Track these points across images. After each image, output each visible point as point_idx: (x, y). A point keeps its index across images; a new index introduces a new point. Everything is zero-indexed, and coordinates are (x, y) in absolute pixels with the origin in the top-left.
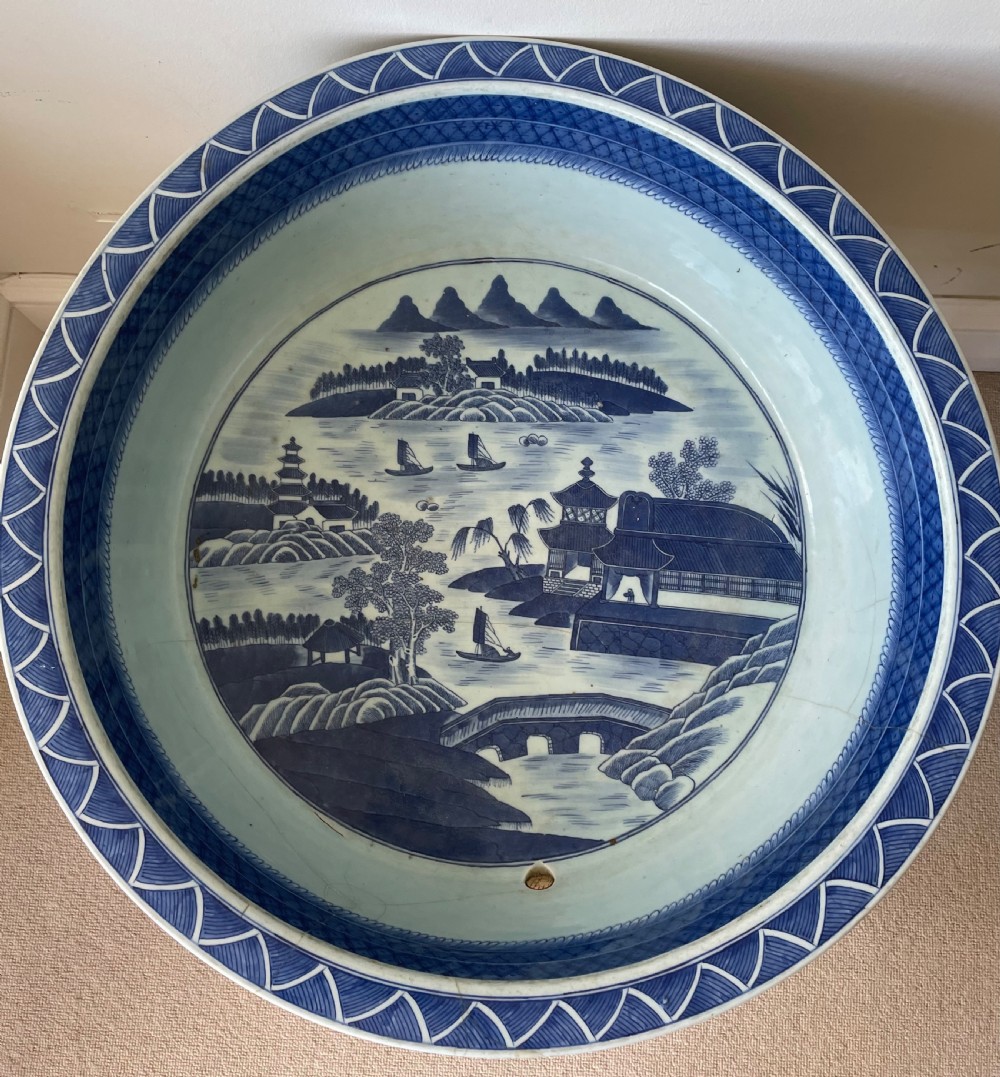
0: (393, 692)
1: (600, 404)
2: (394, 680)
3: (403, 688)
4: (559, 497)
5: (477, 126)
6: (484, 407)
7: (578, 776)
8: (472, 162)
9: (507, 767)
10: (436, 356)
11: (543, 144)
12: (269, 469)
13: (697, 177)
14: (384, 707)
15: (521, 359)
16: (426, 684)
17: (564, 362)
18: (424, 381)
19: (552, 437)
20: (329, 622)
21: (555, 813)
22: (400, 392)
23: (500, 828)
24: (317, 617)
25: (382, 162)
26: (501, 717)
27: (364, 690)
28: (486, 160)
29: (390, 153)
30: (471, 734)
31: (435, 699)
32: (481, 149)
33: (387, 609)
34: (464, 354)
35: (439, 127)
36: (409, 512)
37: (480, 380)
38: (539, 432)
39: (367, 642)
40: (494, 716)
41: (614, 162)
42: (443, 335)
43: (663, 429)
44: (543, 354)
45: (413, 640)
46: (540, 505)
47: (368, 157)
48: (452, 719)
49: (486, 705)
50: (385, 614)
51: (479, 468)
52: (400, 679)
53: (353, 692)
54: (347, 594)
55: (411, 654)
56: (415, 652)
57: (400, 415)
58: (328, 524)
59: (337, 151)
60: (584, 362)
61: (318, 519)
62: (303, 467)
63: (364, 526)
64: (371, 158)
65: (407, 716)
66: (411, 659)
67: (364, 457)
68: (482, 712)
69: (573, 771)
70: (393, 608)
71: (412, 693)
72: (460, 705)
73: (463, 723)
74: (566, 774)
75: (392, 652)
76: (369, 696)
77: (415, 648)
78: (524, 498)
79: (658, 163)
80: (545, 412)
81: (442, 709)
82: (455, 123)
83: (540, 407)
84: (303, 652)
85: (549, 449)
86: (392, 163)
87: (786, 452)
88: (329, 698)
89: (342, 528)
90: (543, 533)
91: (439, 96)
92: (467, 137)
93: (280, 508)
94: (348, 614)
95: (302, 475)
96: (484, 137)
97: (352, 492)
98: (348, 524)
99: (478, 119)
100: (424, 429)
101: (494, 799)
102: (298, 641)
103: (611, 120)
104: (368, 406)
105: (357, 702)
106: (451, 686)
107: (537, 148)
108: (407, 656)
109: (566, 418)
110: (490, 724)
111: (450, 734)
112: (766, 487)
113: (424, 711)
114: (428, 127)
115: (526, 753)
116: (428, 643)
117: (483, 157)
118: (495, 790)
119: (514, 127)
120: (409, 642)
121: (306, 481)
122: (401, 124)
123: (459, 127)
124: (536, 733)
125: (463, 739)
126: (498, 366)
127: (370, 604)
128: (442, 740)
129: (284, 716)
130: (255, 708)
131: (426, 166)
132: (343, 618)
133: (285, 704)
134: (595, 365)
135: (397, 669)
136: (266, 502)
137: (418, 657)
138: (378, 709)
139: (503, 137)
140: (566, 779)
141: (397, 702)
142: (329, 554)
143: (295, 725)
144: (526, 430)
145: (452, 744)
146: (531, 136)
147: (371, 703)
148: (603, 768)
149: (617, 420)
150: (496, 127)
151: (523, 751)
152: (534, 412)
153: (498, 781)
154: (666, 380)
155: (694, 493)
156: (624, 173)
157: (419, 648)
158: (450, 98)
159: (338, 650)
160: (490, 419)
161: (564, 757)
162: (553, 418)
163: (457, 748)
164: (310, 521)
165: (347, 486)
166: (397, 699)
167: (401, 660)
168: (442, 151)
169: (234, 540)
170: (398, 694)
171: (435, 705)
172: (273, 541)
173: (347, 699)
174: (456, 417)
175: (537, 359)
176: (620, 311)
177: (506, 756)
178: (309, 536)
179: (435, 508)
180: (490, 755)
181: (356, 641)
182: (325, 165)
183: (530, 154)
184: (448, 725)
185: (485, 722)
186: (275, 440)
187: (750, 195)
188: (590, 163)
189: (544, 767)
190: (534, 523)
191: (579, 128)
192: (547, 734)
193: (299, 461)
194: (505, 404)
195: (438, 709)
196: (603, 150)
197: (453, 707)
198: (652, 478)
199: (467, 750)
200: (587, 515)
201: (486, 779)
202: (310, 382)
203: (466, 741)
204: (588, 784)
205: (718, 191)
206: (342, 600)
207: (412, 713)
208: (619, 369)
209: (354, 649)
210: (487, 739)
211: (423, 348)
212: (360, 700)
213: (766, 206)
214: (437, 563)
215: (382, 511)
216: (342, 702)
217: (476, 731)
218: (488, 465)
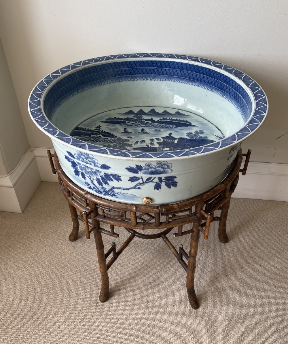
1: (175, 125)
4: (163, 138)
5: (150, 70)
6: (146, 125)
8: (149, 80)
10: (136, 118)
11: (164, 75)
12: (93, 128)
13: (195, 72)
15: (156, 119)
17: (167, 119)
18: (133, 121)
19: (162, 130)
22: (126, 122)
25: (130, 76)
28: (152, 80)
29: (131, 74)
32: (150, 77)
34: (143, 118)
35: (142, 69)
36: (125, 138)
37: (146, 122)
38: (159, 129)
41: (179, 76)
42: (139, 115)
43: (190, 129)
44: (162, 118)
46: (158, 139)
47: (127, 74)
51: (143, 133)
57: (126, 125)
58: (104, 138)
59: (121, 69)
60: (172, 119)
61: (102, 136)
62: (100, 129)
63: (113, 139)
64: (127, 75)
67: (116, 129)
78: (154, 138)
79: (187, 72)
80: (161, 126)
82: (145, 68)
83: (160, 126)
85: (162, 131)
86: (132, 77)
87: (221, 132)
89: (108, 138)
90: (158, 143)
91: (143, 60)
92: (148, 74)
93: (93, 134)
95: (100, 130)
96: (151, 74)
97: (111, 134)
98: (109, 138)
99: (150, 68)
100: (131, 127)
103: (177, 63)
104: (118, 123)
107: (162, 76)
109: (165, 127)
112: (216, 137)
114: (140, 69)
117: (151, 79)
119: (158, 70)
121: (101, 131)
122: (134, 67)
123: (146, 70)
126: (151, 120)
131: (139, 80)
134: (174, 120)
136: (90, 133)
139: (155, 73)
142: (103, 142)
144: (156, 129)
146: (161, 73)
149: (179, 128)
150: (154, 70)
152: (158, 126)
154: (191, 122)
155: (197, 138)
156: (181, 79)
158: (145, 61)
160: (147, 127)
162: (163, 127)
164: (100, 137)
165: (110, 133)
168: (143, 76)
169: (81, 137)
172: (89, 138)
174: (140, 126)
175: (160, 119)
176: (181, 113)
178: (99, 139)
179: (131, 138)
182: (118, 71)
183: (161, 78)
186: (95, 125)
187: (206, 69)
188: (174, 78)
190: (156, 141)
191: (171, 68)
193: (100, 128)
194: (152, 125)
196: (176, 74)
198: (187, 136)
200: (170, 141)
202: (106, 118)
205: (200, 73)
208: (180, 120)
211: (133, 116)
213: (210, 70)
214: (130, 145)
215: (118, 137)
218: (146, 133)
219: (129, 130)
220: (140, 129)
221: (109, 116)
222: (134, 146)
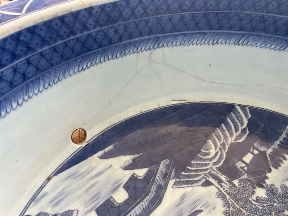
0: (209, 164)
2: (215, 169)
3: (207, 169)
7: (87, 197)
9: (129, 173)
14: (208, 154)
16: (199, 180)
20: (270, 171)
21: (90, 170)
23: (113, 145)
24: (276, 168)
26: (151, 196)
27: (222, 155)
30: (158, 175)
31: (189, 177)
33: (257, 202)
39: (245, 176)
40: (154, 193)
45: (228, 197)
48: (173, 174)
49: (163, 195)
50: (254, 198)
52: (213, 172)
53: (225, 150)
54: (280, 190)
55: (221, 189)
56: (221, 191)
65: (193, 159)
66: (218, 186)
68: (161, 190)
69: (92, 198)
70: (254, 205)
71: (201, 170)
72: (176, 184)
73: (166, 177)
74: (95, 192)
75: (230, 182)
76: (217, 154)
77: (223, 193)
81: (182, 175)
84: (262, 149)
88: (231, 140)
94: (268, 182)
101: (124, 155)
102: (269, 151)
105: (219, 147)
106: (188, 189)
108: (222, 186)
110: (153, 186)
111: (167, 167)
113: (188, 167)
115: (124, 187)
116: (220, 202)
118: (127, 159)
120: (229, 194)
124: (126, 202)
125: (160, 169)
127: (266, 196)
128: (169, 161)
129: (237, 120)
130: (250, 116)
132: (267, 178)
133: (242, 125)
135: (219, 175)
137: (217, 190)
138: (207, 152)
140: (94, 192)
141: (203, 161)
143: (229, 121)
145: (162, 162)
147: (213, 151)
148: (76, 212)
151: (127, 187)
153: (128, 163)
157: (220, 195)
159: (250, 162)
161: (101, 201)
163: (158, 164)
166: (205, 162)
167: (222, 182)
170: (206, 165)
171: (186, 174)
173: (223, 145)
177: (133, 178)
180: (141, 173)
181: (250, 172)
184: (172, 170)
185: (156, 186)
189: (110, 187)
192: (120, 206)
195: (183, 173)
197: (178, 180)
199: (153, 166)
201: (134, 160)
203: (158, 169)
204: (78, 197)
206: (278, 185)
207: (192, 162)
209: (246, 168)
210: (149, 179)
212: (218, 149)
216: (223, 143)
217: (157, 177)
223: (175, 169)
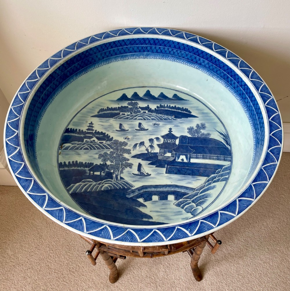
0: (113, 183)
1: (174, 116)
2: (114, 180)
3: (116, 182)
4: (163, 137)
5: (142, 48)
6: (143, 117)
7: (168, 206)
8: (141, 59)
10: (131, 106)
11: (158, 53)
12: (84, 128)
13: (194, 54)
14: (110, 186)
15: (153, 107)
16: (123, 181)
17: (164, 107)
18: (128, 111)
19: (161, 123)
20: (96, 165)
21: (160, 216)
22: (121, 113)
23: (143, 220)
24: (93, 163)
25: (119, 56)
26: (144, 190)
27: (105, 182)
28: (145, 58)
29: (121, 54)
30: (135, 194)
31: (125, 185)
32: (143, 55)
33: (113, 162)
34: (138, 106)
35: (133, 47)
36: (121, 139)
37: (142, 111)
38: (157, 123)
39: (107, 170)
40: (143, 190)
41: (175, 55)
42: (133, 102)
43: (190, 121)
44: (159, 106)
45: (120, 170)
46: (157, 139)
47: (116, 54)
48: (130, 190)
49: (140, 187)
50: (113, 163)
51: (141, 130)
52: (115, 180)
53: (101, 182)
54: (102, 158)
55: (119, 173)
56: (120, 173)
57: (121, 118)
58: (99, 142)
59: (108, 50)
60: (170, 107)
61: (96, 140)
62: (93, 128)
63: (108, 142)
64: (117, 55)
65: (117, 189)
66: (119, 175)
68: (139, 189)
69: (166, 205)
70: (115, 162)
71: (119, 183)
72: (133, 187)
73: (133, 191)
74: (164, 206)
75: (114, 173)
76: (106, 183)
77: (120, 172)
78: (153, 137)
79: (185, 52)
80: (159, 118)
81: (127, 188)
82: (137, 46)
83: (158, 117)
84: (88, 172)
85: (160, 126)
86: (122, 57)
87: (224, 126)
88: (94, 183)
89: (103, 143)
90: (158, 145)
91: (133, 38)
92: (140, 51)
93: (86, 137)
94: (102, 163)
95: (93, 130)
96: (144, 51)
97: (106, 134)
98: (104, 142)
99: (143, 45)
100: (127, 121)
101: (142, 212)
102: (87, 169)
103: (173, 42)
104: (112, 116)
105: (102, 185)
106: (130, 182)
107: (156, 54)
108: (118, 174)
109: (165, 119)
110: (141, 192)
111: (129, 194)
112: (219, 134)
113: (122, 188)
114: (131, 47)
115: (152, 200)
116: (124, 171)
117: (144, 58)
118: (142, 209)
119: (151, 48)
120: (119, 171)
121: (94, 132)
122: (124, 46)
123: (138, 48)
124: (155, 194)
125: (133, 196)
126: (147, 108)
127: (108, 161)
128: (126, 196)
129: (80, 187)
130: (72, 185)
131: (130, 59)
132: (100, 164)
133: (81, 184)
134: (172, 108)
135: (115, 177)
136: (82, 136)
138: (109, 187)
139: (148, 51)
140: (164, 207)
141: (114, 185)
142: (98, 148)
143: (83, 190)
144: (154, 122)
145: (129, 197)
146: (155, 50)
147: (106, 185)
148: (175, 204)
149: (178, 120)
150: (147, 48)
151: (151, 199)
152: (156, 118)
153: (143, 207)
154: (191, 111)
155: (199, 135)
156: (178, 58)
157: (122, 172)
158: (136, 39)
159: (98, 172)
160: (145, 119)
162: (161, 119)
163: (131, 198)
164: (94, 141)
165: (105, 133)
166: (114, 184)
167: (116, 175)
168: (134, 55)
169: (73, 144)
170: (114, 183)
171: (125, 187)
172: (83, 145)
173: (100, 184)
174: (136, 119)
175: (158, 107)
176: (179, 97)
177: (146, 200)
178: (93, 144)
179: (129, 139)
180: (141, 200)
181: (103, 170)
182: (105, 53)
183: (155, 56)
184: (129, 192)
185: (140, 192)
186: (87, 122)
187: (207, 54)
188: (170, 57)
189: (157, 204)
190: (156, 143)
191: (166, 47)
192: (158, 195)
193: (93, 127)
194: (149, 116)
195: (126, 188)
196: (172, 52)
197: (130, 187)
198: (188, 132)
199: (134, 199)
200: (170, 141)
201: (139, 206)
202: (98, 110)
203: (134, 196)
204: (170, 208)
205: (200, 56)
206: (101, 160)
207: (118, 188)
208: (179, 108)
209: (103, 172)
210: (140, 196)
211: (128, 104)
212: (103, 184)
213: (211, 56)
214: (128, 152)
215: (114, 139)
216: (98, 185)
217: (137, 194)
218: (143, 129)
219: (126, 126)
220: (137, 123)
221: (100, 106)
222: (134, 153)
223: (127, 191)
